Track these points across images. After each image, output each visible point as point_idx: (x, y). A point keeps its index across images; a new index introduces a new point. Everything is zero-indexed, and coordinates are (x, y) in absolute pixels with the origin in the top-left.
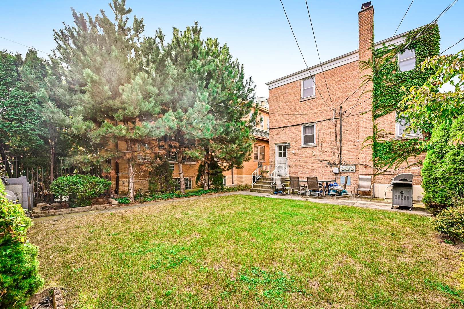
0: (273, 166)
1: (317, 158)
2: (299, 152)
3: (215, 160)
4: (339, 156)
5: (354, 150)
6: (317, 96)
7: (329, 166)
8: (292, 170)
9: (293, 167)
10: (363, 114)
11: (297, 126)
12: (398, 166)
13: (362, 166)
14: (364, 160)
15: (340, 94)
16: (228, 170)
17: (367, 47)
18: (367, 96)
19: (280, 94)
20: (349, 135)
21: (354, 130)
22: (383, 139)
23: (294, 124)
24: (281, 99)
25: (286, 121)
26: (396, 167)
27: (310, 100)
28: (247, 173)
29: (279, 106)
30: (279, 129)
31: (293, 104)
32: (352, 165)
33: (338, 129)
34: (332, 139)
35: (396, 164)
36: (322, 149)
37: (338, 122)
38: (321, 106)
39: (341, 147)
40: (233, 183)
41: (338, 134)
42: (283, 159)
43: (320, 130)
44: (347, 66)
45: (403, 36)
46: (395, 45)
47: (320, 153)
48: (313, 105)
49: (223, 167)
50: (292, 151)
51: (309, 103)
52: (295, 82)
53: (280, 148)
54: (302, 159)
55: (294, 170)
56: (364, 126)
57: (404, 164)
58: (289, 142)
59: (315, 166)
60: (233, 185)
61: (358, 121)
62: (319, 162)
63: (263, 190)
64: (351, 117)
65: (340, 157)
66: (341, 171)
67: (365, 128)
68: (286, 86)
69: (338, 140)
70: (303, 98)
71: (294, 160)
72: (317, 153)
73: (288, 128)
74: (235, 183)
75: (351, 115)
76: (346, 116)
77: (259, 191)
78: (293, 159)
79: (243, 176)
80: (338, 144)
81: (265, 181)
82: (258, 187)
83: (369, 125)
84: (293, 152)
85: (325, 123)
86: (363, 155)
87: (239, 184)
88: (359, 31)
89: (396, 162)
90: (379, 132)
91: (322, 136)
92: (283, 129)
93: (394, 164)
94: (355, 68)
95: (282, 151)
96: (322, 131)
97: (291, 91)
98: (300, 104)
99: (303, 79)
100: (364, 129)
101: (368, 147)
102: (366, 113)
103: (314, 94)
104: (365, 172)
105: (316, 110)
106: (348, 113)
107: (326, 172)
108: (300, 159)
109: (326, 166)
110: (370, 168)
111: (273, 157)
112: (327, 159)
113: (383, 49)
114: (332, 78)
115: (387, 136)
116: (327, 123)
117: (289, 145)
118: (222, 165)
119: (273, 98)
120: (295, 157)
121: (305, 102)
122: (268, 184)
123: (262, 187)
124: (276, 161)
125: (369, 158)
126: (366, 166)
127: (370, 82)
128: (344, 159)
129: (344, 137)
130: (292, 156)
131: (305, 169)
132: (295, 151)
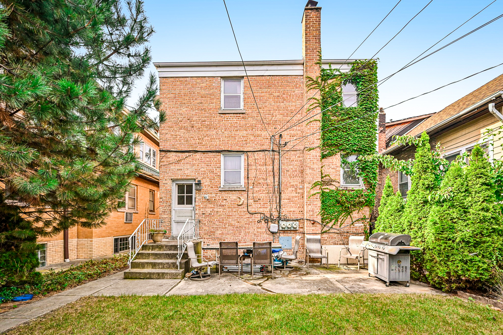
0: (167, 220)
1: (245, 209)
2: (217, 198)
3: (8, 202)
4: (278, 207)
5: (296, 198)
6: (247, 112)
7: (263, 222)
8: (205, 228)
9: (206, 222)
10: (310, 150)
11: (214, 154)
12: (343, 222)
13: (309, 222)
14: (311, 213)
15: (279, 117)
16: (56, 230)
17: (314, 59)
18: (315, 126)
19: (183, 92)
20: (291, 177)
21: (296, 171)
22: (328, 187)
23: (208, 149)
24: (185, 101)
25: (193, 142)
26: (341, 224)
27: (235, 115)
28: (104, 234)
29: (181, 112)
30: (180, 154)
31: (207, 115)
32: (295, 221)
33: (276, 167)
34: (269, 181)
35: (341, 220)
36: (254, 195)
37: (277, 157)
38: (252, 127)
39: (280, 193)
40: (66, 256)
41: (276, 174)
42: (187, 208)
43: (251, 165)
44: (289, 79)
45: (348, 63)
46: (340, 70)
47: (251, 201)
48: (240, 124)
49: (40, 224)
50: (205, 196)
51: (234, 119)
52: (211, 79)
53: (181, 188)
54: (222, 210)
55: (207, 228)
56: (312, 167)
57: (348, 221)
58: (199, 179)
59: (243, 221)
60: (68, 260)
61: (301, 159)
62: (248, 215)
63: (158, 274)
64: (293, 152)
65: (278, 209)
66: (281, 229)
67: (313, 169)
68: (194, 80)
69: (276, 183)
70: (223, 108)
71: (209, 211)
72: (246, 201)
73: (198, 155)
74: (73, 256)
75: (292, 149)
76: (287, 149)
77: (149, 276)
78: (207, 210)
79: (94, 240)
80: (276, 189)
81: (156, 251)
82: (143, 265)
83: (317, 166)
84: (207, 196)
85: (258, 155)
86: (310, 206)
87: (84, 257)
88: (306, 34)
89: (341, 217)
90: (324, 178)
91: (254, 175)
92: (187, 154)
93: (339, 220)
94: (298, 85)
95: (185, 195)
96: (254, 167)
97: (203, 92)
98: (218, 118)
99: (224, 78)
100: (311, 171)
101: (316, 196)
102: (313, 149)
103: (242, 107)
104: (313, 230)
105: (245, 132)
106: (289, 146)
107: (259, 230)
108: (219, 210)
109: (259, 222)
110: (318, 225)
111: (168, 204)
112: (261, 210)
113: (328, 71)
114: (269, 90)
115: (332, 183)
116: (261, 156)
117: (199, 184)
118: (38, 219)
119: (169, 96)
120: (210, 206)
121: (227, 115)
122: (165, 258)
123: (154, 265)
124: (173, 212)
125: (317, 211)
126: (314, 223)
127: (318, 108)
128: (285, 211)
129: (283, 180)
130: (205, 204)
131: (227, 226)
132: (210, 195)
